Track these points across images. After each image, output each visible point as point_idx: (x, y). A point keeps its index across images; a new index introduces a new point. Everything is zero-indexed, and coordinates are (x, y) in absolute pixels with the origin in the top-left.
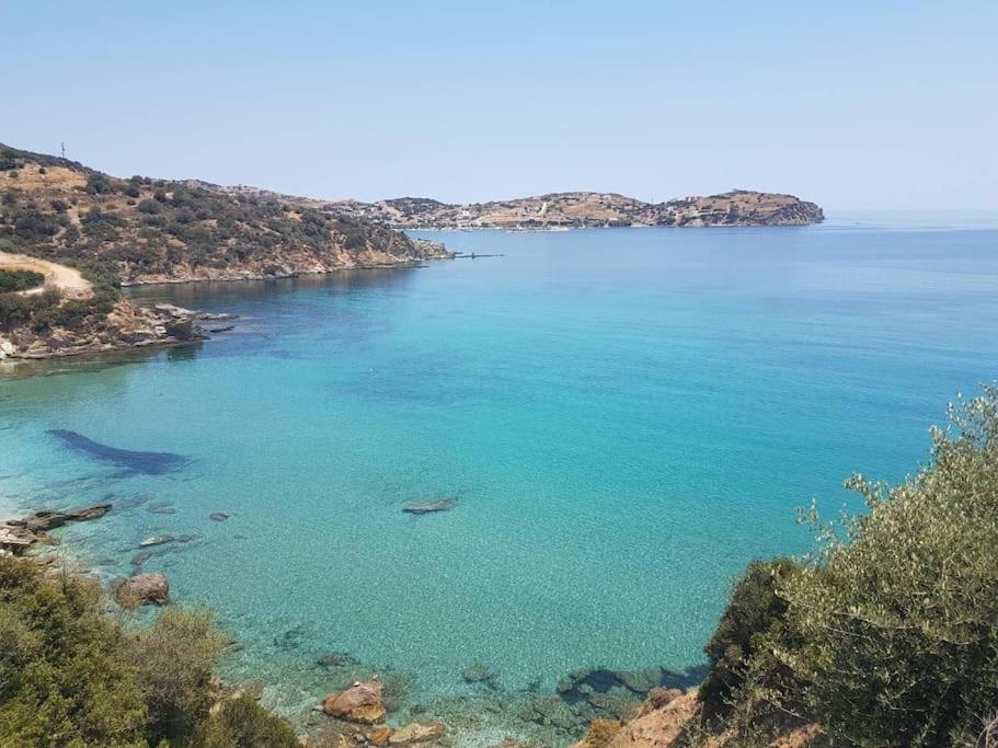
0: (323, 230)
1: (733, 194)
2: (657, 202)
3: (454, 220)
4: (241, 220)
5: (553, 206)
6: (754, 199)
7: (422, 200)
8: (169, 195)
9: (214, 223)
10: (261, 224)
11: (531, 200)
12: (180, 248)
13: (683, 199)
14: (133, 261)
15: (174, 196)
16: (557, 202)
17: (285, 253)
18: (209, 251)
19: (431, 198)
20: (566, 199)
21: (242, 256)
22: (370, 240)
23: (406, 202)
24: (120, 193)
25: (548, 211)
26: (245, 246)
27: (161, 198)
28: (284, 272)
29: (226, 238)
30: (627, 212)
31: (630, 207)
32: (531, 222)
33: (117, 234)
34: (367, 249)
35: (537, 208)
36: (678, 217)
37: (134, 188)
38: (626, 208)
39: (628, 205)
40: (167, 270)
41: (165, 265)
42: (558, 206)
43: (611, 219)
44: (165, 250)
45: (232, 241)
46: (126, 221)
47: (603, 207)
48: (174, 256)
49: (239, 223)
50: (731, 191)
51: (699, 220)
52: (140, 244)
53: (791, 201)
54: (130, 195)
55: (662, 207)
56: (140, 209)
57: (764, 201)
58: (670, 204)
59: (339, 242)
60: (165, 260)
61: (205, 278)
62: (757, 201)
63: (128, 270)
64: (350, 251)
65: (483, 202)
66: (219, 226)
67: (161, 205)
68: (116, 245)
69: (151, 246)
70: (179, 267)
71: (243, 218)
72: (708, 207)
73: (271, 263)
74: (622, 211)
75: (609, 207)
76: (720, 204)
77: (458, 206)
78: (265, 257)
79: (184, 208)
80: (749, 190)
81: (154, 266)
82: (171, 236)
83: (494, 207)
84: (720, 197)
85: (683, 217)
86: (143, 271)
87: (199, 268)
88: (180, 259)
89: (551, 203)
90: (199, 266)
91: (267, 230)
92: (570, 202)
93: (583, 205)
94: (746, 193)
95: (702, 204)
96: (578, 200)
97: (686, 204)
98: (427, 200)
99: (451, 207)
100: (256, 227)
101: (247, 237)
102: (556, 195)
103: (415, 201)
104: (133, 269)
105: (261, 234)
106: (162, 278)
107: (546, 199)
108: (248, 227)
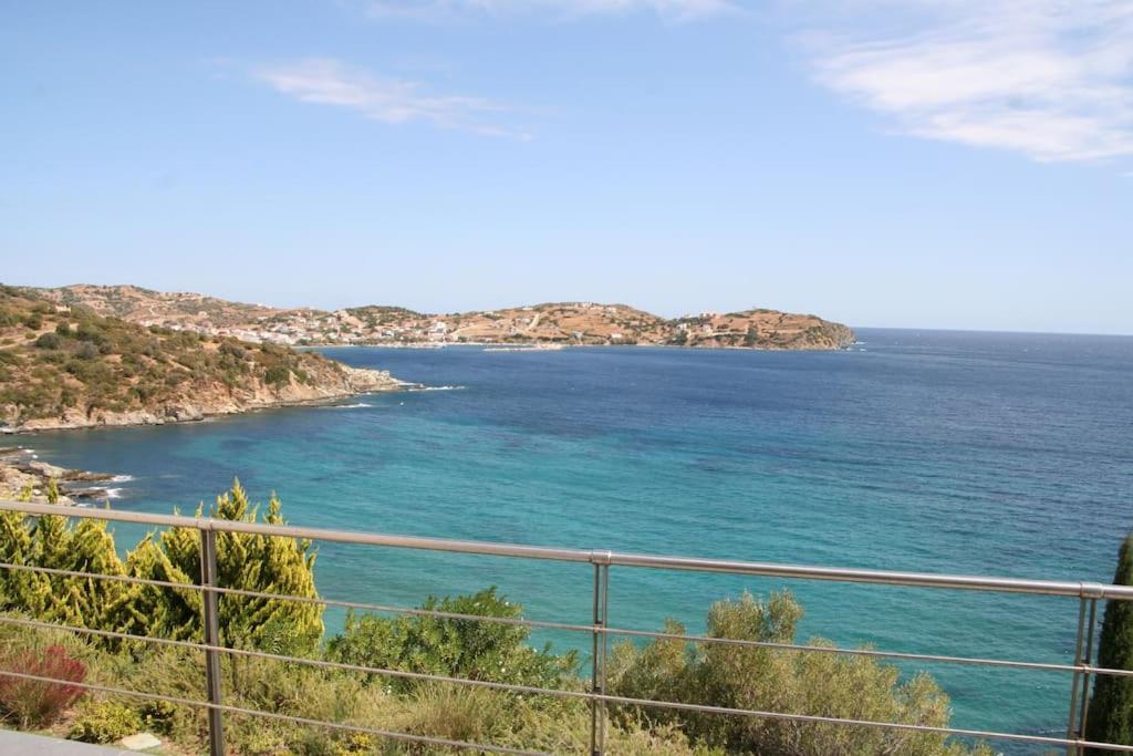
0: (241, 361)
1: (752, 313)
2: (668, 317)
3: (426, 333)
4: (147, 354)
5: (546, 318)
6: (775, 319)
7: (390, 309)
8: (73, 327)
9: (118, 358)
10: (170, 358)
11: (519, 310)
12: (76, 389)
13: (697, 315)
14: (23, 403)
15: (78, 327)
16: (552, 313)
17: (192, 392)
18: (107, 390)
19: (402, 307)
20: (562, 311)
21: (143, 396)
22: (296, 373)
23: (370, 311)
24: (19, 325)
25: (540, 324)
26: (149, 385)
27: (63, 331)
28: (188, 414)
29: (127, 376)
30: (634, 328)
31: (637, 323)
32: (518, 336)
33: (10, 372)
34: (289, 383)
35: (527, 320)
36: (690, 335)
37: (36, 319)
38: (633, 323)
39: (634, 319)
40: (59, 413)
41: (58, 408)
42: (552, 318)
43: (614, 336)
44: (60, 390)
45: (135, 380)
46: (20, 359)
47: (606, 321)
48: (68, 398)
49: (144, 357)
50: (751, 309)
51: (714, 341)
52: (33, 385)
53: (815, 324)
54: (31, 327)
55: (674, 324)
56: (38, 345)
57: (785, 322)
58: (683, 321)
59: (259, 376)
60: (59, 403)
61: (101, 422)
62: (778, 322)
63: (17, 415)
64: (271, 386)
65: (462, 312)
66: (123, 362)
67: (63, 340)
68: (6, 386)
69: (44, 386)
70: (73, 410)
71: (151, 351)
72: (725, 327)
73: (174, 405)
74: (628, 326)
75: (613, 321)
76: (737, 323)
77: (431, 316)
78: (169, 398)
79: (87, 343)
80: (771, 309)
81: (46, 410)
82: (68, 375)
83: (475, 318)
84: (739, 316)
85: (696, 336)
86: (33, 415)
87: (96, 412)
88: (75, 401)
89: (545, 314)
90: (95, 409)
91: (176, 365)
92: (566, 314)
93: (582, 317)
94: (766, 312)
95: (717, 322)
96: (576, 312)
97: (701, 321)
98: (397, 309)
99: (424, 317)
100: (163, 362)
101: (152, 374)
102: (551, 305)
103: (381, 310)
104: (23, 413)
105: (168, 370)
106: (54, 424)
107: (538, 309)
108: (154, 362)
